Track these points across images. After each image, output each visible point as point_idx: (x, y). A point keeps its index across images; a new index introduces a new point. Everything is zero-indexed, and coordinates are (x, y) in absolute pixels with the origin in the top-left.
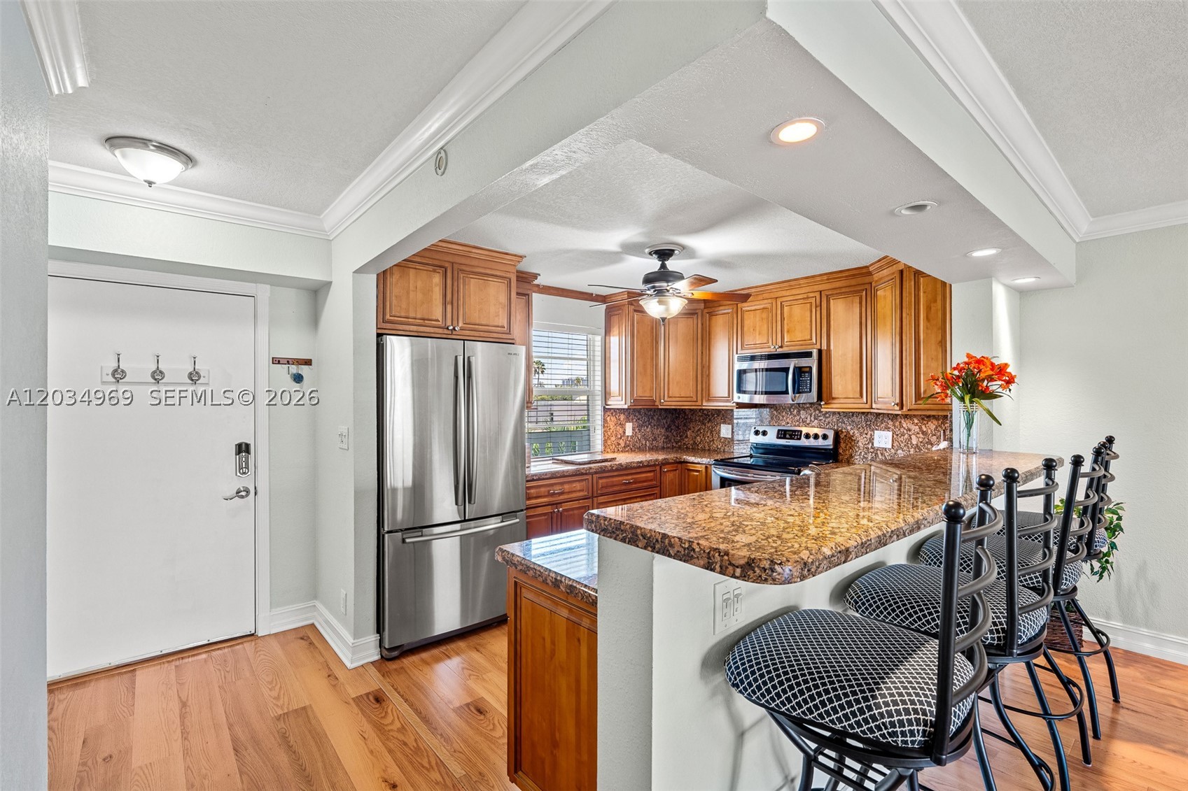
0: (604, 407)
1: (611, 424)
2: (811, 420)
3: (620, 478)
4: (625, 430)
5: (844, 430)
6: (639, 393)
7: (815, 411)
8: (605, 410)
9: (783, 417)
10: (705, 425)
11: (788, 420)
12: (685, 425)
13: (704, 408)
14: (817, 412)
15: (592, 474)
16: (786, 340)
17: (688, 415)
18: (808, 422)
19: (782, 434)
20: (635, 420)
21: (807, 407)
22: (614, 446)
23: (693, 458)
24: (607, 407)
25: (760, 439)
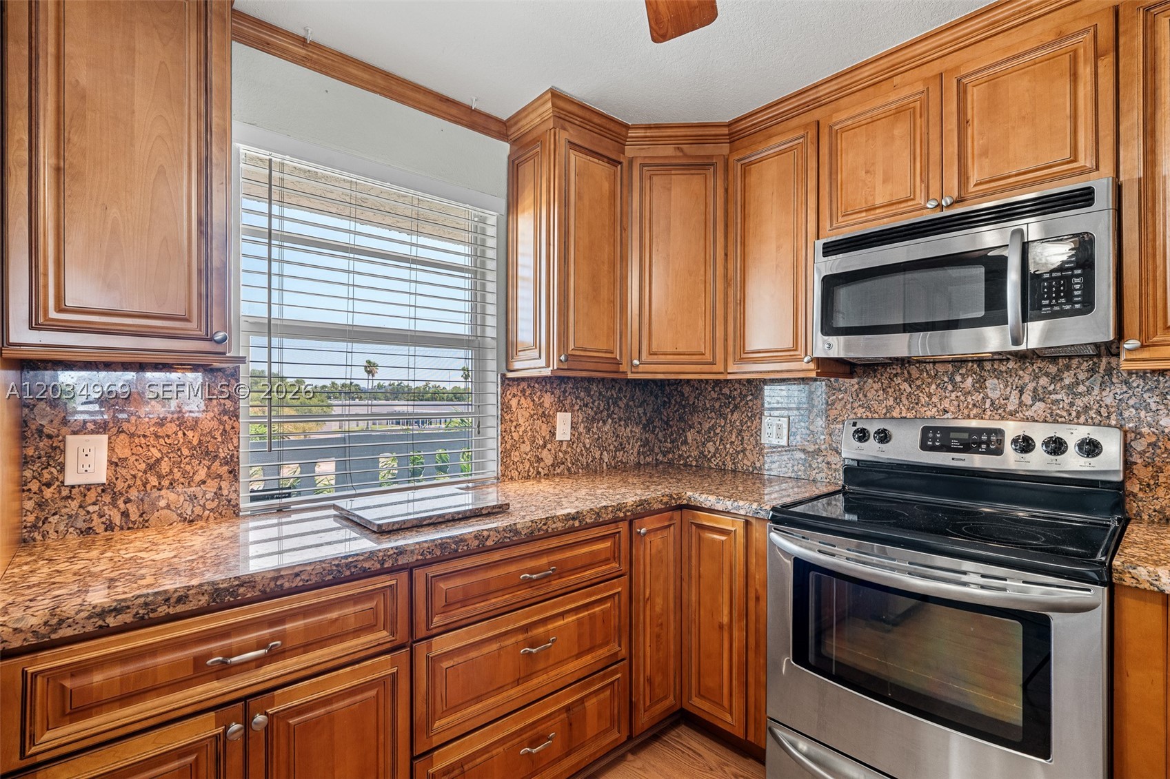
0: (503, 376)
1: (522, 416)
2: (1021, 404)
3: (513, 568)
4: (554, 427)
5: (1145, 430)
6: (580, 339)
7: (1036, 377)
8: (506, 382)
9: (930, 396)
10: (725, 419)
11: (946, 404)
12: (681, 419)
13: (729, 377)
14: (1044, 381)
15: (410, 569)
16: (972, 182)
17: (688, 398)
18: (1010, 408)
19: (935, 438)
20: (577, 407)
21: (1009, 371)
22: (527, 465)
23: (712, 499)
24: (510, 375)
25: (872, 450)
